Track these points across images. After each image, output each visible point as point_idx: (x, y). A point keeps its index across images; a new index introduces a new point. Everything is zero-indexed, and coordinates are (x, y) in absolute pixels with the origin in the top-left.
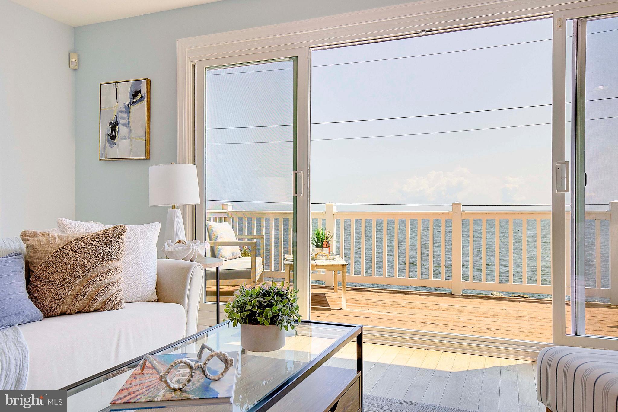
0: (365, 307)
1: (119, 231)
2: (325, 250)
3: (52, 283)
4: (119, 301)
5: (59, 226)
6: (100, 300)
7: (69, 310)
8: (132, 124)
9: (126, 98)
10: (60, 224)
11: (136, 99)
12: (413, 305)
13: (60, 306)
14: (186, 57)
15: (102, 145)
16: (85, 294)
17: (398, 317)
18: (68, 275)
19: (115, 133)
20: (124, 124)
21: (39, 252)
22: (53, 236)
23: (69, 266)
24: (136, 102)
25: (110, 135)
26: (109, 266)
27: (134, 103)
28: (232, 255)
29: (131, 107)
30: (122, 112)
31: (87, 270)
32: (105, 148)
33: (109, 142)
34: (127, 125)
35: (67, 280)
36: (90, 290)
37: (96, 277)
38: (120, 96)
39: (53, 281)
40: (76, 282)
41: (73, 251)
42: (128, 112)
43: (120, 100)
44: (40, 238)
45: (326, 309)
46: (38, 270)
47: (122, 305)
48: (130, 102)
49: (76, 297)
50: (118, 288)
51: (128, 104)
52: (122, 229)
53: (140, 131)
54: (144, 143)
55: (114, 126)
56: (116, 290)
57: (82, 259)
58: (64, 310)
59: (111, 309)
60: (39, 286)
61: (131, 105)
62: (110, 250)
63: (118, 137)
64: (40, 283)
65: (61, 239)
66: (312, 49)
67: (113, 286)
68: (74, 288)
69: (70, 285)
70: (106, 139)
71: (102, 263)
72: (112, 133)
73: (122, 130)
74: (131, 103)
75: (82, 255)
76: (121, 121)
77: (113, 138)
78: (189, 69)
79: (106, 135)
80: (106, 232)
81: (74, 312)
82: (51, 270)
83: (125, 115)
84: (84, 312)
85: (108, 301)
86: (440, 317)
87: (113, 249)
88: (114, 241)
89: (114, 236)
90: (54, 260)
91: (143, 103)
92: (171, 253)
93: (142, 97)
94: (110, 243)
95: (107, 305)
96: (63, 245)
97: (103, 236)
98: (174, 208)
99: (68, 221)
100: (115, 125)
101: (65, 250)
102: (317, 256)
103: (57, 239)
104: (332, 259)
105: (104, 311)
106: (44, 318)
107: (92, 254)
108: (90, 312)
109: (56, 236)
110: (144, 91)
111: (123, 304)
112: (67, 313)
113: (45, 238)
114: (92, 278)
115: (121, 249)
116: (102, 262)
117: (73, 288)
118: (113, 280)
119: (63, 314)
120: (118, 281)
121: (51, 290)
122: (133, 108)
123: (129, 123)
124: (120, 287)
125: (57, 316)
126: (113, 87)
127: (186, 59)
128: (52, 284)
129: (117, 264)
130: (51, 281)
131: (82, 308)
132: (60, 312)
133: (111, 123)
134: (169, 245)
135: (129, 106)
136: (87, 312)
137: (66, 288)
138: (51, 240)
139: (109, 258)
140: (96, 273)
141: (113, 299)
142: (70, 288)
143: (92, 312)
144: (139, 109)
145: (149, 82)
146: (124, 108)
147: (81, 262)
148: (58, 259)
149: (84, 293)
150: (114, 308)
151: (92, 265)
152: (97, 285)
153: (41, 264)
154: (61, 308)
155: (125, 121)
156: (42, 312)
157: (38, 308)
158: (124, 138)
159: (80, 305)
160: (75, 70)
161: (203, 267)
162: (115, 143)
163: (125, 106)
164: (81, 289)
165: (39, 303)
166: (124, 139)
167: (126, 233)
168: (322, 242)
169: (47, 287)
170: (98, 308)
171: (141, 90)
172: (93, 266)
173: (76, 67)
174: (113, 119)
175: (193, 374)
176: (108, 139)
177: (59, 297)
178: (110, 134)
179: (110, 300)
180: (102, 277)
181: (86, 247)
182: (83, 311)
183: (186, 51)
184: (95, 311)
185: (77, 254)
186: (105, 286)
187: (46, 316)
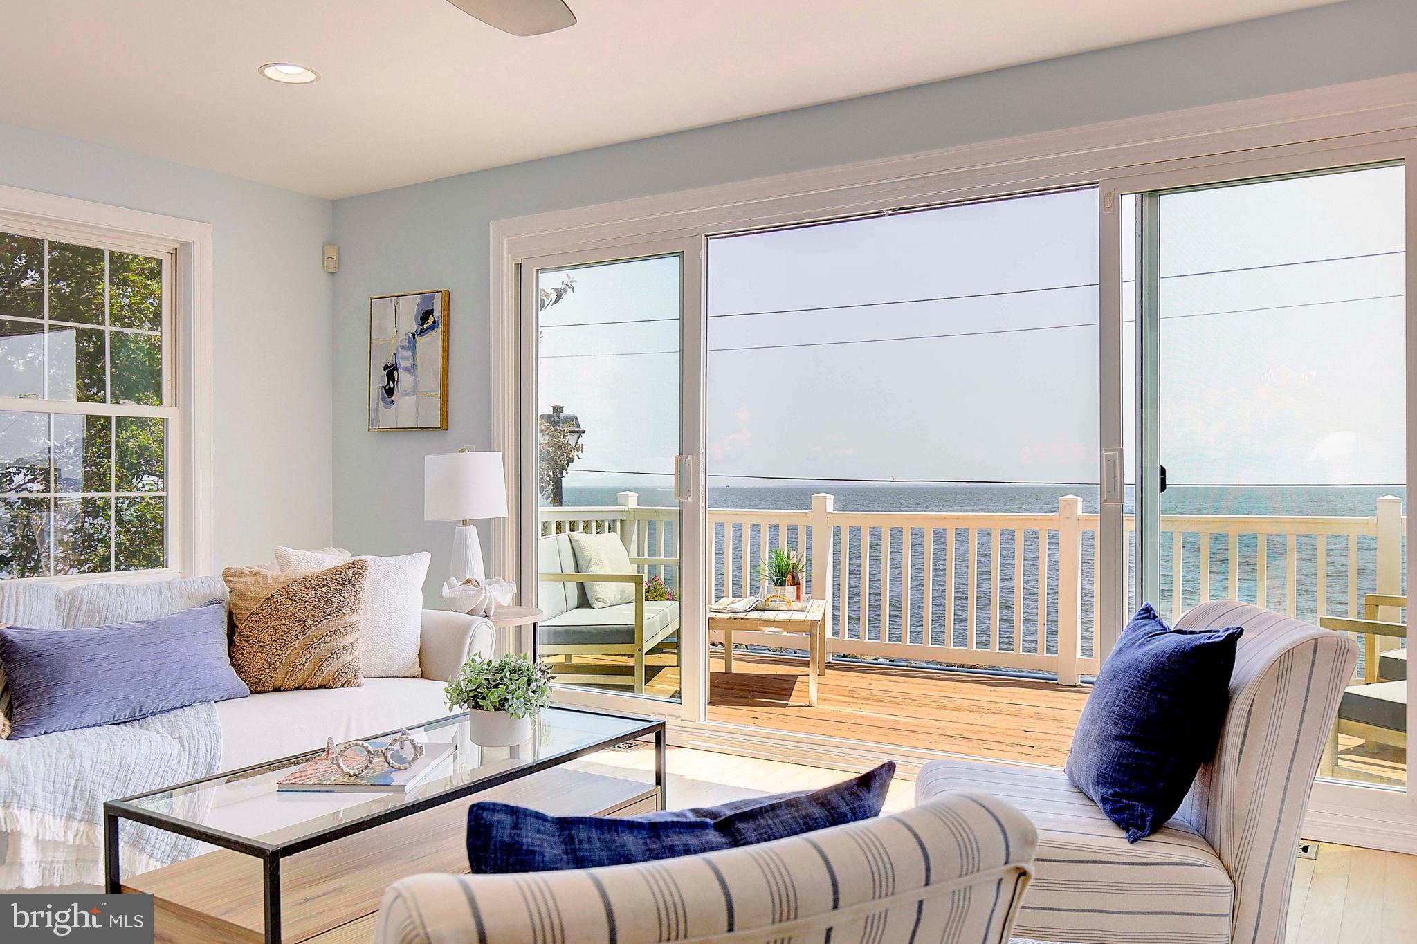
0: (856, 703)
1: (356, 568)
2: (790, 590)
3: (261, 644)
4: (355, 675)
5: (277, 559)
6: (326, 671)
7: (284, 685)
8: (419, 368)
9: (409, 324)
10: (278, 556)
11: (425, 326)
12: (956, 703)
13: (271, 678)
14: (505, 250)
15: (373, 405)
16: (306, 663)
17: (904, 723)
18: (283, 634)
19: (394, 383)
20: (406, 369)
21: (246, 600)
22: (265, 577)
23: (284, 621)
24: (426, 330)
25: (385, 387)
26: (340, 623)
27: (422, 331)
28: (618, 597)
29: (418, 339)
30: (403, 347)
31: (307, 628)
32: (377, 410)
33: (384, 400)
34: (412, 370)
35: (281, 641)
36: (312, 657)
37: (320, 638)
38: (401, 320)
39: (263, 642)
40: (292, 645)
41: (290, 599)
42: (412, 347)
43: (400, 327)
44: (248, 579)
45: (774, 704)
46: (244, 625)
47: (359, 680)
48: (416, 331)
49: (294, 666)
50: (353, 656)
51: (413, 335)
52: (362, 565)
53: (431, 381)
54: (438, 402)
55: (391, 371)
56: (349, 658)
57: (302, 611)
58: (277, 685)
59: (343, 686)
60: (245, 648)
61: (418, 335)
62: (342, 599)
63: (398, 391)
64: (245, 644)
65: (275, 579)
66: (709, 237)
67: (345, 652)
68: (290, 653)
69: (285, 648)
70: (378, 394)
71: (329, 617)
72: (389, 383)
73: (404, 379)
74: (418, 333)
75: (302, 605)
76: (402, 363)
77: (390, 392)
78: (509, 272)
79: (378, 388)
80: (337, 571)
81: (291, 687)
82: (260, 625)
83: (409, 354)
84: (305, 689)
85: (337, 673)
86: (990, 727)
87: (346, 597)
88: (349, 584)
89: (348, 576)
90: (264, 611)
91: (438, 332)
92: (451, 599)
93: (434, 322)
94: (341, 588)
95: (336, 680)
96: (277, 590)
97: (333, 576)
98: (465, 523)
99: (291, 551)
100: (394, 370)
101: (279, 598)
102: (769, 603)
103: (270, 580)
104: (798, 609)
105: (332, 688)
106: (251, 694)
107: (315, 603)
108: (313, 688)
109: (269, 577)
110: (438, 311)
111: (361, 679)
112: (282, 688)
113: (254, 579)
114: (315, 639)
115: (358, 596)
116: (330, 615)
117: (288, 653)
118: (345, 643)
119: (276, 690)
120: (352, 644)
121: (260, 654)
122: (421, 341)
123: (414, 366)
124: (356, 653)
125: (269, 692)
126: (390, 304)
127: (505, 256)
128: (261, 646)
129: (353, 619)
130: (260, 642)
131: (301, 683)
132: (271, 686)
133: (386, 367)
134: (450, 586)
135: (414, 338)
136: (309, 689)
137: (279, 652)
138: (261, 582)
139: (340, 610)
140: (321, 632)
141: (345, 671)
142: (284, 652)
143: (316, 688)
144: (430, 344)
145: (447, 296)
146: (407, 341)
147: (299, 616)
148: (269, 611)
149: (304, 660)
150: (346, 685)
151: (316, 619)
152: (323, 648)
153: (248, 617)
154: (272, 680)
155: (408, 363)
156: (247, 684)
157: (242, 679)
158: (407, 393)
159: (298, 677)
160: (333, 273)
161: (492, 625)
162: (393, 401)
163: (409, 337)
164: (300, 655)
165: (244, 672)
166: (406, 395)
167: (368, 572)
168: (785, 575)
169: (255, 650)
170: (325, 683)
171: (433, 310)
172: (317, 621)
173: (335, 270)
174: (390, 361)
175: (371, 759)
176: (382, 393)
177: (270, 665)
178: (386, 385)
179: (340, 672)
180: (330, 638)
181: (307, 593)
182: (304, 687)
183: (505, 242)
184: (320, 687)
185: (295, 603)
186: (334, 651)
187: (254, 692)
